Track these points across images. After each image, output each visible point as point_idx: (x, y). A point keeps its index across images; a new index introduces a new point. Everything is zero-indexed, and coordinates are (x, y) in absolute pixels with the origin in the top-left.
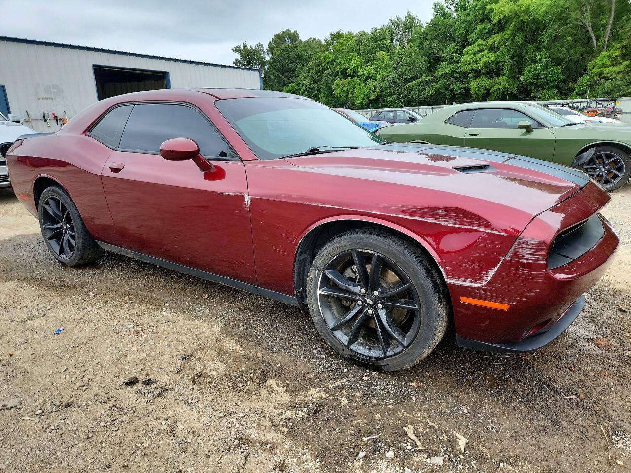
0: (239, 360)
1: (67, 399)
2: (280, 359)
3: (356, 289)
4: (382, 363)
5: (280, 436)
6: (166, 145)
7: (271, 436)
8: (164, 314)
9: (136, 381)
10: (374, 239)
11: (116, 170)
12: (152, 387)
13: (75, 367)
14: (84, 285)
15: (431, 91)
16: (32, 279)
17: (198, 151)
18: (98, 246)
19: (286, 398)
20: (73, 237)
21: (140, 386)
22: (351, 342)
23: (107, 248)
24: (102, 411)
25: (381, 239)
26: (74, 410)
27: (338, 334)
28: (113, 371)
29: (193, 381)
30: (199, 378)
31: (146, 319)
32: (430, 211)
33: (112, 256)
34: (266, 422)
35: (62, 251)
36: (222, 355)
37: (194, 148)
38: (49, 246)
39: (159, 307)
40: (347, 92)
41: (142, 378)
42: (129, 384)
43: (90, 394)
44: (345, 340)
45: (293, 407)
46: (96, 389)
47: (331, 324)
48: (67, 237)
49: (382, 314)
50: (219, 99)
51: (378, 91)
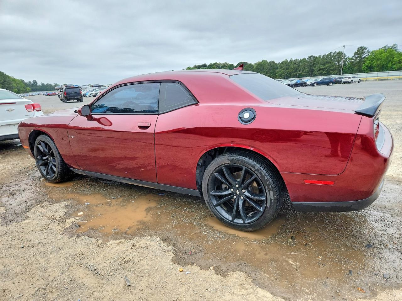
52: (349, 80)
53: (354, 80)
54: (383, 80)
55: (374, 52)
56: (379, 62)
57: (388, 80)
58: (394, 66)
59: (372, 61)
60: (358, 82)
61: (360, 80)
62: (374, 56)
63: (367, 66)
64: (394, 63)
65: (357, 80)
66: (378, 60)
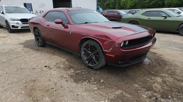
0: (67, 65)
1: (34, 68)
2: (75, 66)
3: (90, 52)
4: (93, 67)
5: (69, 77)
6: (56, 21)
7: (67, 77)
8: (56, 56)
9: (47, 66)
10: (92, 42)
11: (48, 26)
12: (49, 68)
13: (37, 63)
14: (42, 50)
15: (151, 4)
16: (32, 48)
17: (62, 22)
18: (45, 42)
19: (73, 71)
20: (40, 40)
21: (47, 67)
22: (88, 63)
23: (48, 43)
24: (40, 70)
25: (93, 42)
26: (35, 70)
27: (86, 61)
28: (43, 65)
29: (57, 67)
30: (58, 67)
31: (52, 57)
32: (101, 36)
33: (48, 45)
34: (67, 75)
35: (38, 43)
36: (64, 64)
37: (61, 21)
38: (36, 42)
39: (55, 55)
40: (124, 4)
41: (48, 66)
42: (45, 67)
43: (38, 68)
44: (87, 63)
45: (73, 73)
46: (39, 67)
47: (85, 59)
48: (39, 40)
49: (94, 58)
50: (69, 11)
51: (134, 4)
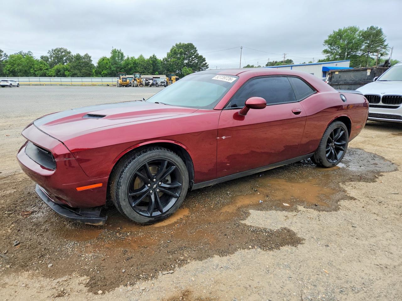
52: (8, 84)
53: (13, 84)
54: (36, 85)
55: (12, 57)
56: (20, 67)
57: (41, 85)
58: (36, 73)
59: (13, 66)
60: (18, 86)
61: (18, 84)
62: (14, 61)
63: (9, 70)
64: (35, 69)
65: (16, 84)
66: (18, 65)
